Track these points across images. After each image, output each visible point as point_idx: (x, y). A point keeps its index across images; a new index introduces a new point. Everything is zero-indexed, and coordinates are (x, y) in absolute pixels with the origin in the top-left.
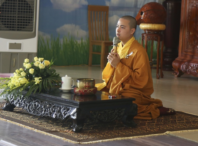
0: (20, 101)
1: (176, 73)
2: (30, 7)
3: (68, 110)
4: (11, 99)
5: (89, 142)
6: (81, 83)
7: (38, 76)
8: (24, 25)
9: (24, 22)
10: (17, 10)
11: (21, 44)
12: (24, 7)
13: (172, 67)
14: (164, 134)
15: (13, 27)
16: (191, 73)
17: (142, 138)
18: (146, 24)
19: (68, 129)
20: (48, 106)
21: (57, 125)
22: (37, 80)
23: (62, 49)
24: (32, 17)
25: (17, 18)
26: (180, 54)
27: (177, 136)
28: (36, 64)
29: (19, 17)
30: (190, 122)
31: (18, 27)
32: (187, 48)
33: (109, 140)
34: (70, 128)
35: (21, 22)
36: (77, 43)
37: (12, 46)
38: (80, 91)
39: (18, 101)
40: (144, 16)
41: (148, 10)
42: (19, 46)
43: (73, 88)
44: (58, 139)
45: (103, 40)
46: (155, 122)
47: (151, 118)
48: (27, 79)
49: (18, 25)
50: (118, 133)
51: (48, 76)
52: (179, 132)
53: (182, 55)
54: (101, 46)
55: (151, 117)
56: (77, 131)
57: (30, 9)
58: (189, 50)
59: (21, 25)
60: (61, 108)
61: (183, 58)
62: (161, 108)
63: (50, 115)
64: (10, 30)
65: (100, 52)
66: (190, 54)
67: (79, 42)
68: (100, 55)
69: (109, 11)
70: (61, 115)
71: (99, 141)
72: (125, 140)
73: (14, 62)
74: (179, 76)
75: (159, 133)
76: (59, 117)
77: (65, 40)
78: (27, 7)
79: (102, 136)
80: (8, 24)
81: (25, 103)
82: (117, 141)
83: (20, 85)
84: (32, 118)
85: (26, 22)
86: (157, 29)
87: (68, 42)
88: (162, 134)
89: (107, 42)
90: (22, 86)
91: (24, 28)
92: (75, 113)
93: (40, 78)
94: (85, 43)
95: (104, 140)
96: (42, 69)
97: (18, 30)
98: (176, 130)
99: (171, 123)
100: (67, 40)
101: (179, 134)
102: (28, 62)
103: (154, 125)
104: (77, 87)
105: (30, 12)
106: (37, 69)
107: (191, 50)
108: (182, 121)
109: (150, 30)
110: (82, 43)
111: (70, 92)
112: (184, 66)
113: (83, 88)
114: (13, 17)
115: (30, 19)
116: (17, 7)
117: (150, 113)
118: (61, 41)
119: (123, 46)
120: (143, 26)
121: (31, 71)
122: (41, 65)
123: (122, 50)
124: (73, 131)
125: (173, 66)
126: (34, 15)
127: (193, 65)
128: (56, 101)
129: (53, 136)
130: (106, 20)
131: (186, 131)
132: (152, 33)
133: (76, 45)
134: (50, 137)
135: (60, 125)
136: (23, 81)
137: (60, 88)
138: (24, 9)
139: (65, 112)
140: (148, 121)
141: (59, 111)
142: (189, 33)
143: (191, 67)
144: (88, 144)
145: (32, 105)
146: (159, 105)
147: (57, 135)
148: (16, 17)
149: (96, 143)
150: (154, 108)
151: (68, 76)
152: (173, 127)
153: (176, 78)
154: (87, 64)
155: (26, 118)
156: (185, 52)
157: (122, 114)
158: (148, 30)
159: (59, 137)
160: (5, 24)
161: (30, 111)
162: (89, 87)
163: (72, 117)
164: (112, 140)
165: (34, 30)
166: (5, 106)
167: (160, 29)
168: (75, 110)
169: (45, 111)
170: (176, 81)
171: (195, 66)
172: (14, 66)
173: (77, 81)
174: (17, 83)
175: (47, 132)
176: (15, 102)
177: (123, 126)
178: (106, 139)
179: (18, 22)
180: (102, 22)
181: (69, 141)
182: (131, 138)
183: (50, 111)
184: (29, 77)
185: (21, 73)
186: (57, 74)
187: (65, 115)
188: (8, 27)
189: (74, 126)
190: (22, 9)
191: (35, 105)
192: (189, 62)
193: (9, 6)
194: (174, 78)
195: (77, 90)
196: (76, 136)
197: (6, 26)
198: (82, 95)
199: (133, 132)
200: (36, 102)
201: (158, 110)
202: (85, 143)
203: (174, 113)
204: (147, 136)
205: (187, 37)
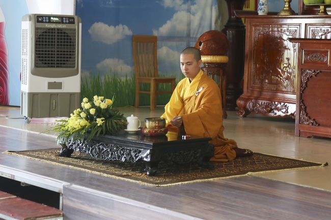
0: (80, 145)
1: (242, 113)
2: (70, 39)
3: (140, 152)
4: (69, 143)
5: (168, 185)
6: (151, 122)
7: (100, 117)
8: (64, 61)
9: (64, 58)
10: (56, 43)
11: (61, 83)
12: (64, 39)
13: (236, 105)
14: (246, 175)
15: (52, 63)
16: (259, 112)
17: (223, 179)
18: (206, 56)
19: (139, 173)
20: (115, 149)
21: (125, 169)
22: (99, 121)
23: (103, 88)
24: (73, 52)
25: (56, 53)
26: (245, 90)
27: (260, 177)
28: (97, 104)
29: (58, 51)
30: (271, 163)
31: (58, 64)
32: (253, 83)
33: (188, 182)
34: (142, 172)
35: (61, 57)
36: (121, 80)
37: (51, 85)
38: (149, 131)
39: (78, 145)
40: (204, 47)
41: (208, 40)
42: (59, 85)
43: (139, 129)
44: (132, 183)
45: (151, 76)
46: (232, 164)
47: (227, 160)
48: (87, 120)
49: (58, 61)
50: (196, 176)
51: (111, 116)
52: (262, 172)
53: (248, 92)
54: (150, 84)
55: (227, 158)
56: (152, 175)
57: (70, 42)
58: (255, 85)
59: (61, 61)
60: (130, 150)
61: (249, 94)
62: (236, 149)
63: (119, 158)
64: (49, 67)
65: (150, 91)
66: (258, 90)
67: (123, 79)
68: (149, 95)
69: (158, 42)
70: (131, 158)
71: (178, 183)
72: (205, 182)
73: (54, 104)
74: (245, 116)
75: (240, 174)
76: (130, 160)
77: (107, 77)
78: (67, 39)
79: (179, 178)
80: (46, 60)
81: (86, 147)
82: (197, 183)
83: (80, 128)
84: (95, 163)
85: (67, 58)
86: (218, 62)
87: (110, 80)
88: (244, 175)
89: (157, 78)
90: (83, 128)
91: (64, 64)
92: (149, 155)
93: (102, 118)
94: (130, 80)
95: (183, 183)
96: (103, 109)
97: (58, 67)
98: (258, 171)
99: (251, 164)
100: (109, 78)
101: (262, 174)
102: (87, 101)
103: (232, 166)
104: (146, 128)
105: (70, 45)
106: (98, 109)
107: (259, 86)
108: (262, 162)
109: (209, 63)
110: (127, 81)
111: (137, 133)
112: (251, 104)
113: (153, 128)
114: (52, 51)
115: (72, 53)
116: (56, 40)
117: (225, 154)
118: (103, 79)
119: (190, 82)
120: (204, 59)
121: (92, 111)
122: (103, 105)
123: (191, 86)
124: (146, 174)
125: (238, 105)
126: (76, 48)
127: (262, 103)
128: (125, 143)
129: (126, 180)
130: (154, 53)
131: (269, 171)
132: (212, 66)
133: (119, 83)
134: (124, 181)
135: (129, 169)
136: (83, 122)
137: (125, 130)
138: (64, 42)
139: (136, 154)
140: (224, 163)
141: (129, 154)
142: (256, 65)
143: (259, 104)
144: (167, 186)
145: (96, 149)
146: (234, 146)
147: (130, 179)
148: (54, 51)
149: (176, 185)
150: (229, 149)
151: (134, 116)
152: (254, 168)
153: (241, 119)
154: (134, 105)
155: (89, 164)
156: (252, 88)
157: (198, 155)
158: (208, 63)
159: (134, 181)
160: (42, 60)
161: (93, 156)
162: (160, 127)
163: (145, 159)
164: (192, 182)
165: (76, 67)
166: (61, 152)
167: (222, 62)
168: (148, 152)
169: (112, 154)
170: (241, 122)
171: (264, 103)
172: (54, 109)
173: (146, 121)
174: (76, 125)
175: (118, 176)
176: (74, 147)
177: (199, 169)
178: (184, 181)
179: (58, 57)
180: (150, 55)
181: (146, 184)
182: (212, 179)
183: (118, 154)
184: (90, 118)
185: (81, 114)
186: (121, 114)
187: (136, 157)
188: (45, 63)
189: (148, 169)
190: (61, 42)
191: (99, 148)
192: (257, 99)
193: (46, 38)
194: (239, 118)
195: (146, 131)
196: (152, 180)
197: (44, 62)
198: (153, 136)
199: (211, 174)
200: (100, 145)
201: (234, 152)
202: (164, 185)
203: (251, 154)
204: (228, 177)
205: (253, 70)
